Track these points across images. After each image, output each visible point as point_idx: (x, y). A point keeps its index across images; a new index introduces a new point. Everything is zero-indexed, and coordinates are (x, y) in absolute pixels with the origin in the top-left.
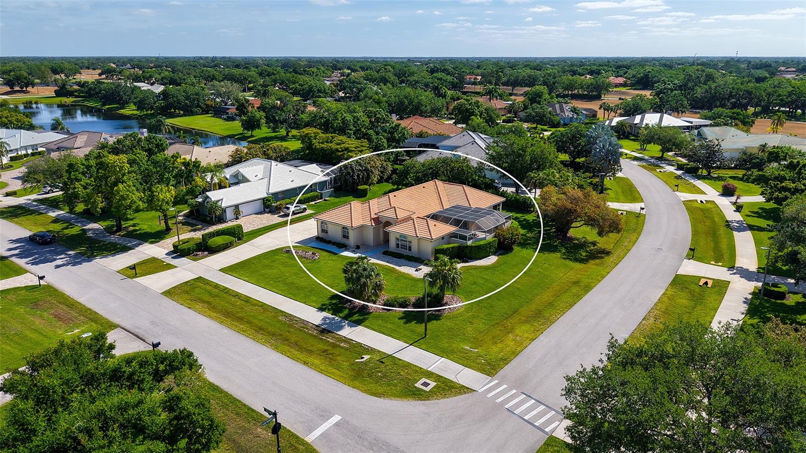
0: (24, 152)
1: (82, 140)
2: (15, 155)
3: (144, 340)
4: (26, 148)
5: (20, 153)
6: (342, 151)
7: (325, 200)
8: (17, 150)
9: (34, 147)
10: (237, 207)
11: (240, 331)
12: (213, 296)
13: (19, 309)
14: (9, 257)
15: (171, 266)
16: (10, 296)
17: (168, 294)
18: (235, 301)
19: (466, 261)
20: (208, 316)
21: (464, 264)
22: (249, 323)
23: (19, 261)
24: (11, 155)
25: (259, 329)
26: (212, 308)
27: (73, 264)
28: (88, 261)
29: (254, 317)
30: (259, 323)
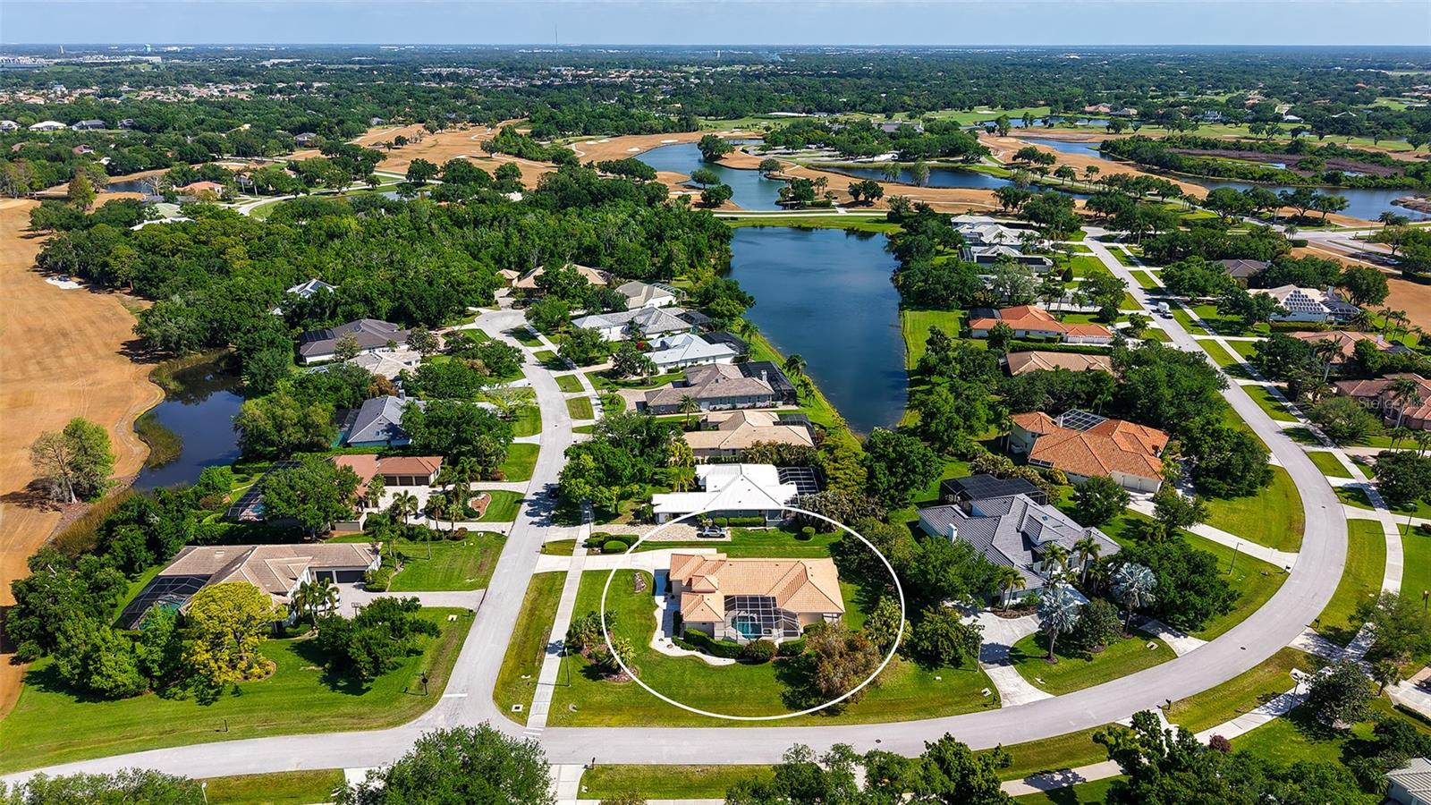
3: (481, 604)
5: (679, 365)
7: (765, 530)
9: (694, 360)
10: (672, 514)
11: (518, 624)
12: (550, 591)
13: (477, 550)
14: (526, 501)
15: (570, 553)
16: (485, 538)
17: (536, 576)
18: (551, 601)
19: (704, 653)
20: (523, 604)
21: (699, 654)
22: (532, 621)
23: (525, 507)
24: (670, 367)
25: (528, 628)
26: (535, 600)
27: (540, 524)
28: (548, 525)
29: (540, 618)
30: (534, 625)
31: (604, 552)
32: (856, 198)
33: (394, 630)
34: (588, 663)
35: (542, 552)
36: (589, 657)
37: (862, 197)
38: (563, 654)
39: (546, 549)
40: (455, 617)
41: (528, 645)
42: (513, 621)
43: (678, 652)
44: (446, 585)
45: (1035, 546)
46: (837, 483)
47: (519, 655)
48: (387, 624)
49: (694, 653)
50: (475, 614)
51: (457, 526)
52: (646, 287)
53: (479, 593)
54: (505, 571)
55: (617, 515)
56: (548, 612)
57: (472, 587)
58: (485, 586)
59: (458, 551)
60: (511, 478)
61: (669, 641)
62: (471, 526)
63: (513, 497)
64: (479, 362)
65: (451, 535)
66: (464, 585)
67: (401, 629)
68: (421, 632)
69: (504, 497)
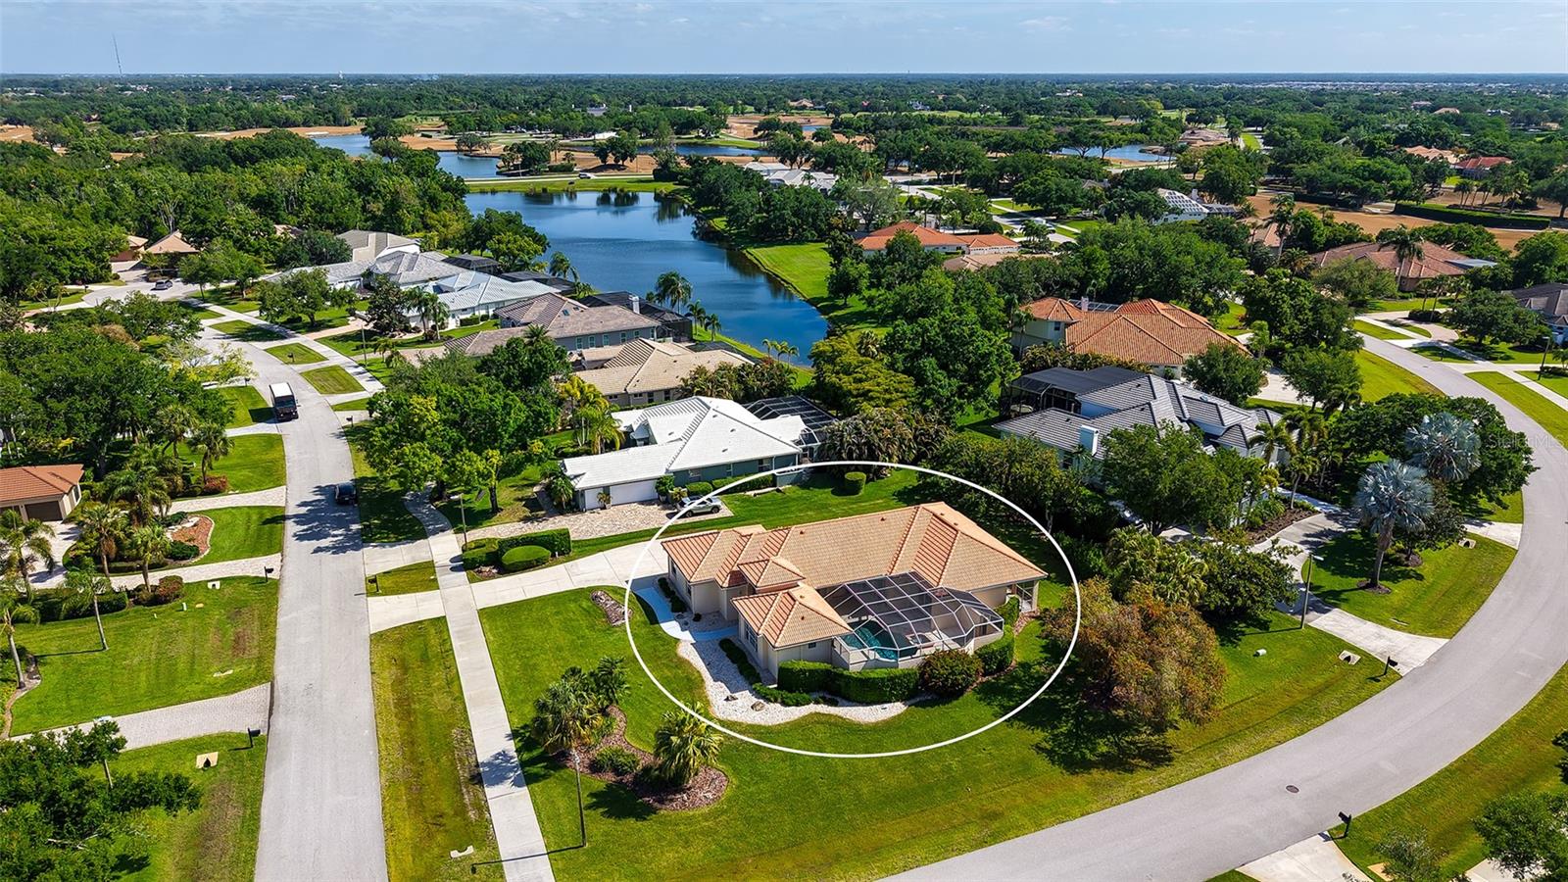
0: (483, 312)
1: (537, 310)
2: (468, 316)
3: (270, 714)
4: (486, 306)
5: (477, 313)
6: (856, 396)
7: (778, 491)
8: (473, 309)
9: (499, 305)
10: (606, 489)
11: (382, 739)
12: (425, 659)
13: (217, 615)
14: (289, 518)
15: (433, 585)
16: (228, 590)
17: (378, 638)
18: (439, 677)
19: (833, 703)
20: (376, 697)
21: (823, 709)
22: (412, 725)
23: (291, 528)
24: (463, 317)
25: (410, 742)
26: (399, 682)
27: (338, 549)
28: (357, 548)
29: (429, 716)
30: (421, 731)
31: (505, 570)
32: (604, 161)
33: (58, 819)
34: (600, 782)
35: (370, 593)
36: (595, 767)
37: (611, 160)
38: (529, 779)
39: (375, 585)
40: (213, 757)
41: (429, 776)
42: (368, 733)
43: (777, 714)
44: (165, 692)
45: (1217, 437)
46: (872, 398)
47: (417, 805)
48: (32, 809)
49: (812, 708)
50: (264, 741)
51: (155, 578)
52: (372, 236)
53: (258, 694)
54: (302, 640)
55: (496, 510)
56: (442, 701)
57: (232, 686)
58: (263, 674)
59: (172, 623)
60: (243, 487)
61: (746, 698)
62: (189, 574)
63: (261, 515)
64: (119, 328)
65: (144, 595)
66: (212, 686)
67: (82, 813)
68: (145, 804)
69: (241, 520)
